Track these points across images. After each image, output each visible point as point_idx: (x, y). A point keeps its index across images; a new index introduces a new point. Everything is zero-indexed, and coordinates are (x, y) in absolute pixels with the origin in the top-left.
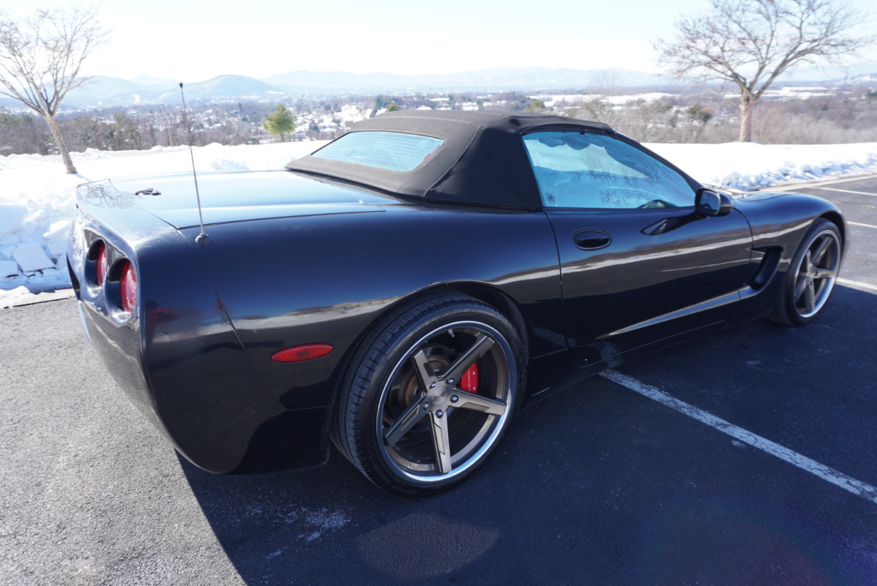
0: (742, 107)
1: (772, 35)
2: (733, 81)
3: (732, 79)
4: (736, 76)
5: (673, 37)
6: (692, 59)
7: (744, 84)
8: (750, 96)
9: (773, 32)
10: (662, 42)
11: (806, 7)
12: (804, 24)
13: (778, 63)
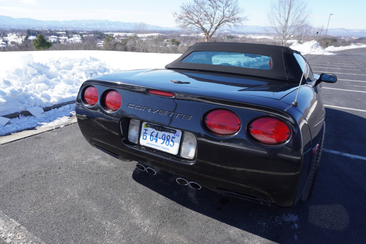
0: (206, 40)
1: (215, 15)
2: (202, 30)
3: (201, 29)
5: (180, 12)
6: (188, 21)
7: (206, 32)
8: (208, 37)
9: (215, 13)
10: (176, 14)
11: (225, 5)
12: (224, 11)
13: (216, 25)
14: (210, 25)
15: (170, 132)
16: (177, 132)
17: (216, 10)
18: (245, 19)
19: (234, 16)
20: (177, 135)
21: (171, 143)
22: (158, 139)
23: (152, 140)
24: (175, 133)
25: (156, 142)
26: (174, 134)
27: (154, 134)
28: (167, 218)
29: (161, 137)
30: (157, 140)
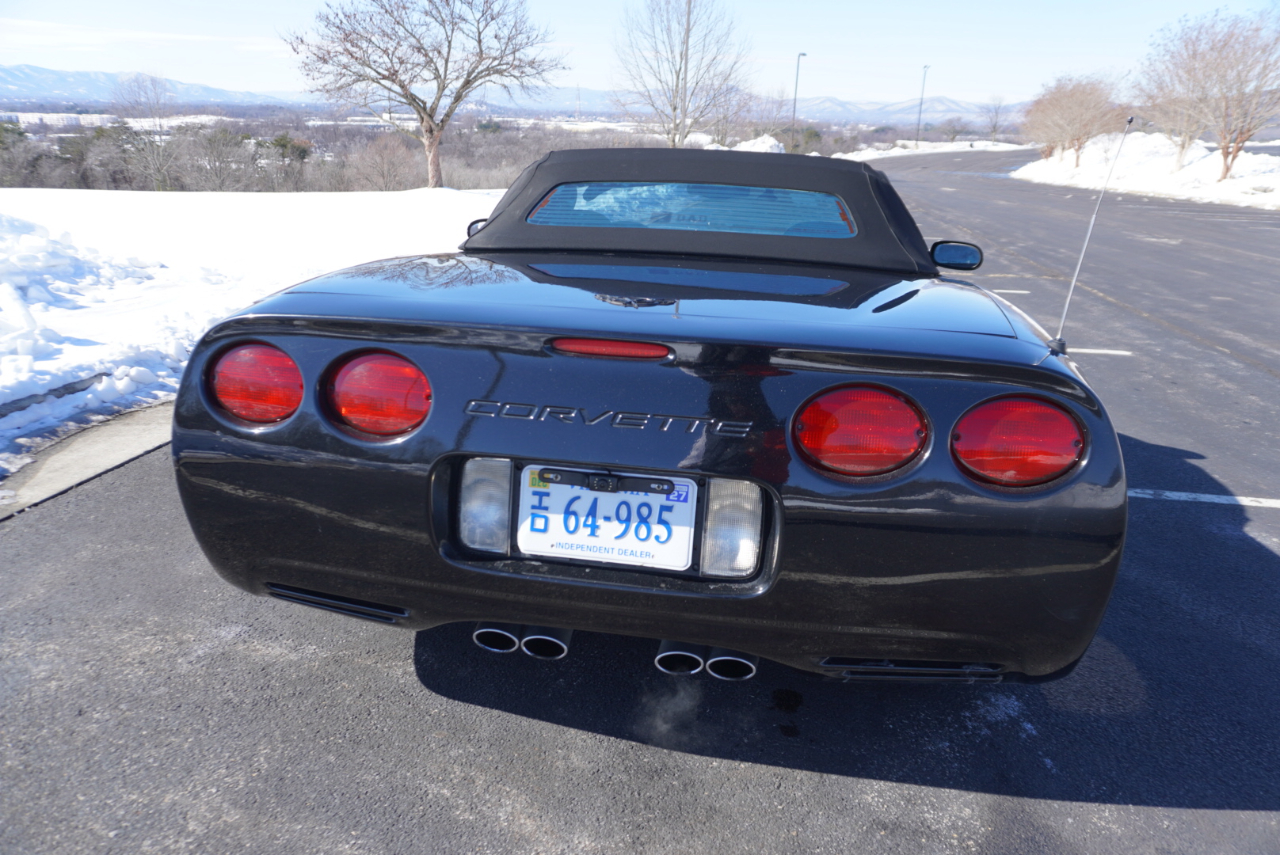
0: (425, 141)
1: (449, 47)
2: (410, 104)
3: (404, 100)
4: (412, 100)
5: (317, 36)
6: (355, 70)
7: (425, 109)
8: (433, 126)
9: (450, 42)
10: (302, 41)
11: (480, 14)
12: (482, 36)
13: (459, 84)
14: (434, 85)
15: (648, 490)
16: (677, 488)
17: (453, 31)
18: (555, 65)
19: (517, 55)
20: (679, 496)
21: (659, 530)
22: (600, 522)
23: (572, 528)
24: (668, 492)
25: (593, 534)
26: (664, 496)
27: (581, 507)
28: (642, 806)
29: (612, 514)
30: (594, 529)
